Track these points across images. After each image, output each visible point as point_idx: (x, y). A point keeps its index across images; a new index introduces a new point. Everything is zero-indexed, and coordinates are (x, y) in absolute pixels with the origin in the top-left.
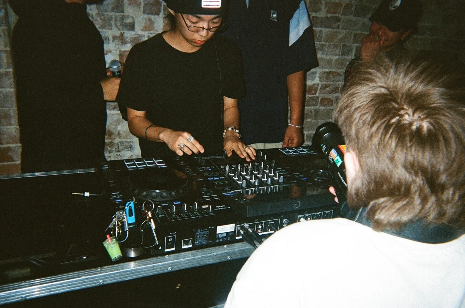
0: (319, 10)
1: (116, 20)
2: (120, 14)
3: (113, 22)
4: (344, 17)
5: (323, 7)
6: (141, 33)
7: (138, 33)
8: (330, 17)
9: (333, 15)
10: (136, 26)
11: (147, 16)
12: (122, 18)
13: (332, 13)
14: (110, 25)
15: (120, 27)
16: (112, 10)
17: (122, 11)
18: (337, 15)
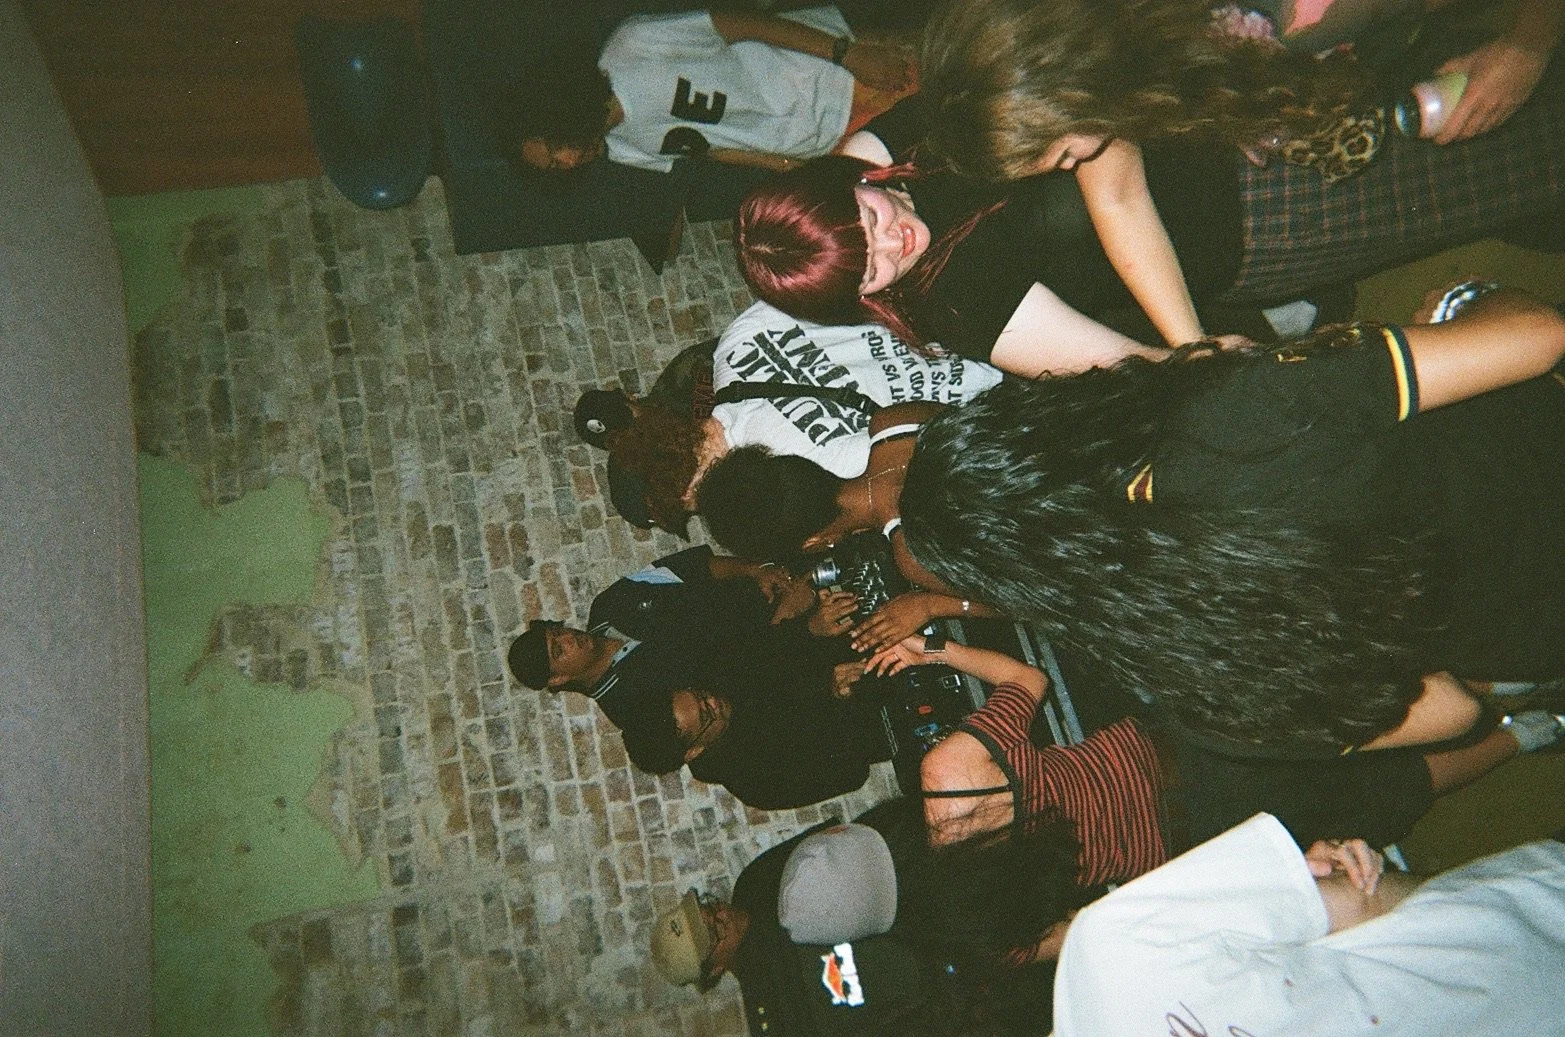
0: (594, 508)
1: (704, 839)
2: (695, 834)
3: (709, 843)
4: (592, 461)
5: (587, 503)
6: (712, 797)
7: (714, 801)
8: (601, 486)
9: (595, 481)
10: (705, 805)
11: (686, 793)
12: (700, 829)
13: (592, 483)
14: (715, 847)
15: (713, 830)
16: (692, 847)
17: (690, 831)
18: (592, 472)
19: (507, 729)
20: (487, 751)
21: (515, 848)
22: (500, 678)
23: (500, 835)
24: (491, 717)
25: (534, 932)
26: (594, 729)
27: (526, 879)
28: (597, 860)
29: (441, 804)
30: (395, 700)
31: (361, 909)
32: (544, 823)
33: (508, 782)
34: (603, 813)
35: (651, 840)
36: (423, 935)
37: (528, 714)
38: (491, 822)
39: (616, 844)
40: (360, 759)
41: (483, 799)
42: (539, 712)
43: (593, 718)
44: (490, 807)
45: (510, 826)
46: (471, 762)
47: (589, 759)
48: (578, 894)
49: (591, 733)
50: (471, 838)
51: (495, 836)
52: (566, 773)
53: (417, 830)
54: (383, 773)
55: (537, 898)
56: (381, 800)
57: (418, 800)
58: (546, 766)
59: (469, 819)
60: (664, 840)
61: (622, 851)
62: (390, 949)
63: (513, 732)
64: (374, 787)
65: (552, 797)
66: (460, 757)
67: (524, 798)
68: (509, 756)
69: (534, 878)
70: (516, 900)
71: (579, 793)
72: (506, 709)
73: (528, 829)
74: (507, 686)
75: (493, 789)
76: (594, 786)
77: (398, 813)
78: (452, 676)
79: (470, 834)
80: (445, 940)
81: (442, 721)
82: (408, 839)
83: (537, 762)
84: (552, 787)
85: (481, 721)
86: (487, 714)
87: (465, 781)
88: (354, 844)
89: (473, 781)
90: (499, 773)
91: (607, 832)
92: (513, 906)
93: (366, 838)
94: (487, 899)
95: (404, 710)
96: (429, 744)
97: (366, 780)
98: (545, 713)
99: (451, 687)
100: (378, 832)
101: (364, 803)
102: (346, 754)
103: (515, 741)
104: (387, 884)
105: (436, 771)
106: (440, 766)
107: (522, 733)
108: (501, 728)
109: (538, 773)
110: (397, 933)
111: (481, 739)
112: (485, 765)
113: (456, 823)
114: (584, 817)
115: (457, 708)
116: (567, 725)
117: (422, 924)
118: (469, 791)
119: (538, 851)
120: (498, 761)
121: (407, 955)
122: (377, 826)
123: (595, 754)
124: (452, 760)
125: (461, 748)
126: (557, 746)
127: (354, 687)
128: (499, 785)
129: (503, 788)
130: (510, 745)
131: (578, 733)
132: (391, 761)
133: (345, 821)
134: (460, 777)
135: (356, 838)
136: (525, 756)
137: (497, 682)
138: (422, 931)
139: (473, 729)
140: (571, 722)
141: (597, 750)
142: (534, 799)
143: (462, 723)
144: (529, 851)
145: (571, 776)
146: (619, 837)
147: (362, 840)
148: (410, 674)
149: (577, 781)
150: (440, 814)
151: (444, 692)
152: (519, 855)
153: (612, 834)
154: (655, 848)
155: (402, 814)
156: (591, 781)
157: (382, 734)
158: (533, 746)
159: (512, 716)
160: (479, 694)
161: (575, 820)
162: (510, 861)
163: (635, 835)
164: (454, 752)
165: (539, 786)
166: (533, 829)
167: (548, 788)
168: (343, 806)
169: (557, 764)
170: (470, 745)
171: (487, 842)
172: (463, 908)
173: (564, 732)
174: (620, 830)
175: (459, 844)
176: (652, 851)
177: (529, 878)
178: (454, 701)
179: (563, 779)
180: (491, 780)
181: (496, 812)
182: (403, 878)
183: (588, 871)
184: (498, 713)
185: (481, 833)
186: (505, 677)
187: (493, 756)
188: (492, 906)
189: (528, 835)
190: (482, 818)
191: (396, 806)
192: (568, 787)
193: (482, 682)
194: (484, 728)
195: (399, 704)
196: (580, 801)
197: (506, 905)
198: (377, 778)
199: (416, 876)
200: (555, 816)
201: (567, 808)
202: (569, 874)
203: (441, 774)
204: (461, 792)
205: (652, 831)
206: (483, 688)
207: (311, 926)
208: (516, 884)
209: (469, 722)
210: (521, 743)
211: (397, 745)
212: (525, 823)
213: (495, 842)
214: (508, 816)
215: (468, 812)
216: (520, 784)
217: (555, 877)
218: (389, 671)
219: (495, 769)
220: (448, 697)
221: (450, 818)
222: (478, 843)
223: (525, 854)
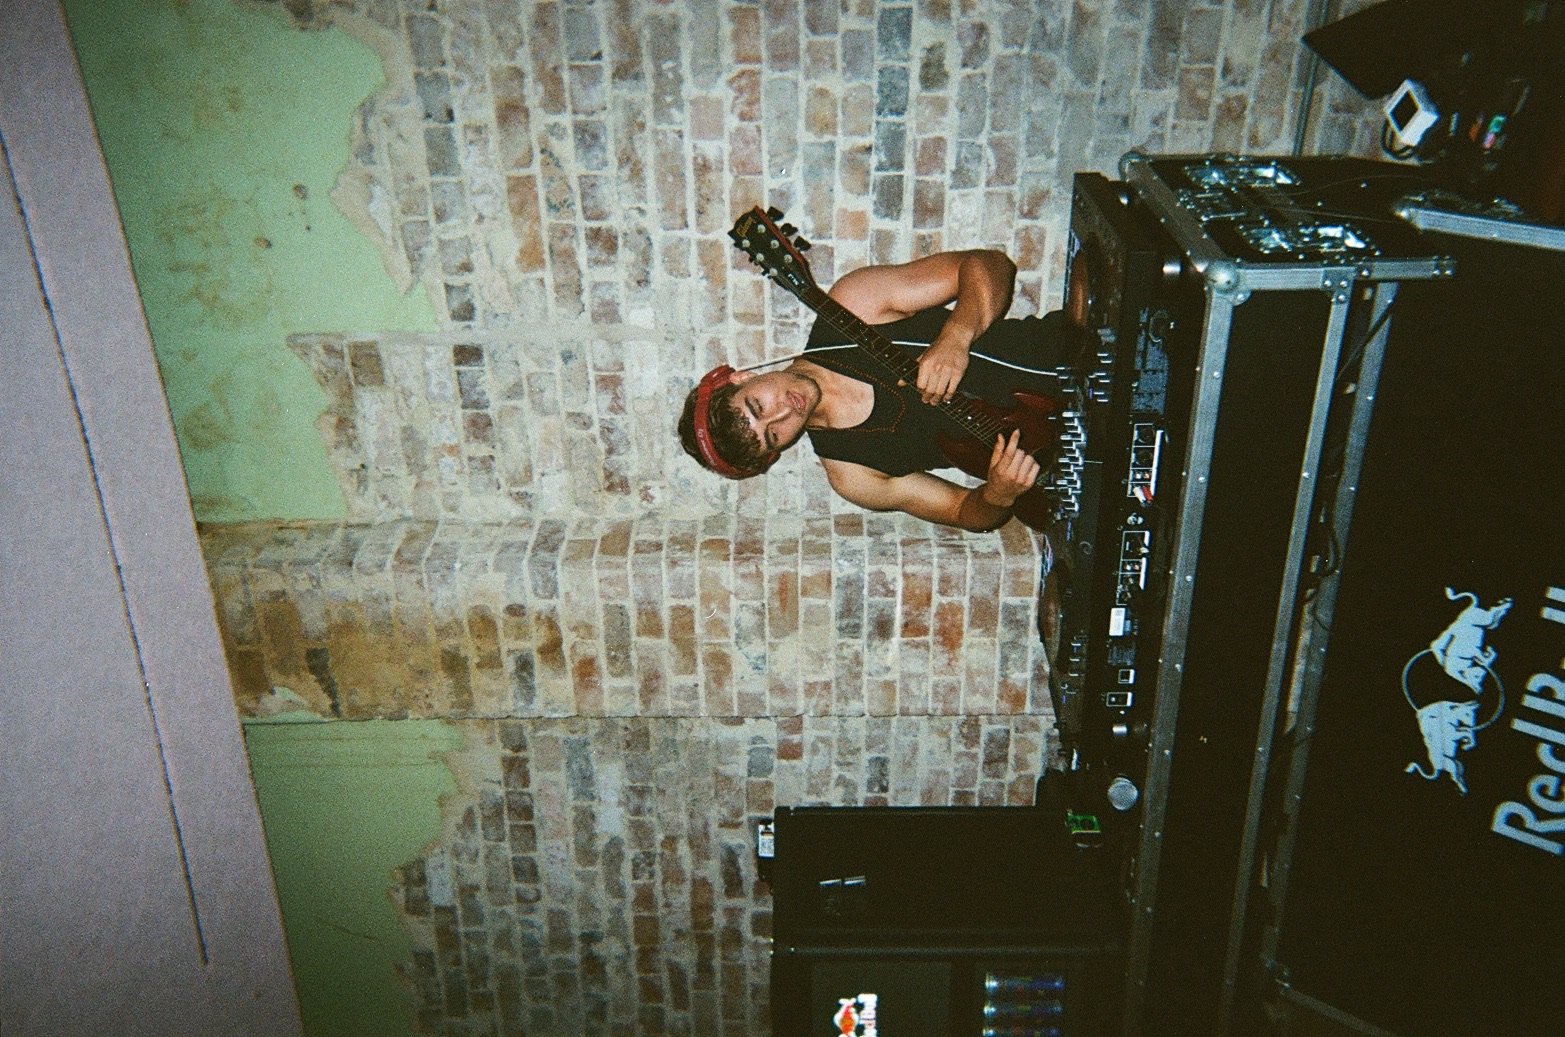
19: (603, 139)
20: (574, 167)
21: (605, 304)
22: (598, 56)
23: (585, 283)
24: (581, 117)
25: (621, 403)
26: (726, 166)
27: (615, 343)
28: (706, 337)
29: (509, 232)
30: (443, 63)
31: (415, 338)
32: (644, 282)
33: (600, 217)
34: (722, 283)
35: (779, 327)
36: (490, 381)
37: (635, 125)
38: (575, 265)
39: (733, 325)
40: (400, 148)
41: (565, 232)
42: (650, 124)
43: (727, 148)
44: (574, 245)
45: (602, 274)
46: (552, 179)
47: (713, 209)
48: (675, 372)
49: (721, 170)
50: (549, 281)
51: (580, 286)
52: (679, 221)
53: (479, 258)
54: (432, 174)
55: (627, 366)
56: (431, 209)
57: (481, 218)
58: (653, 205)
59: (547, 256)
60: (795, 330)
61: (739, 334)
62: (452, 388)
63: (611, 147)
64: (422, 190)
65: (657, 249)
66: (536, 169)
67: (620, 242)
68: (602, 181)
69: (625, 344)
70: (601, 363)
71: (694, 249)
72: (605, 108)
73: (622, 284)
74: (608, 72)
75: (582, 223)
76: (715, 245)
77: (454, 229)
78: (527, 40)
79: (548, 275)
80: (514, 392)
81: (511, 112)
82: (467, 268)
83: (641, 197)
84: (658, 236)
85: (566, 120)
86: (575, 112)
87: (542, 203)
88: (401, 259)
89: (552, 207)
90: (590, 203)
91: (722, 309)
92: (596, 368)
93: (414, 257)
94: (567, 357)
95: (459, 82)
96: (493, 145)
97: (410, 179)
98: (659, 127)
99: (524, 60)
100: (430, 251)
101: (407, 210)
102: (382, 137)
103: (612, 159)
104: (445, 315)
105: (504, 186)
106: (509, 178)
107: (624, 151)
108: (595, 137)
109: (641, 211)
110: (459, 373)
111: (566, 148)
112: (570, 188)
113: (531, 257)
114: (696, 282)
115: (533, 94)
116: (688, 152)
117: (486, 368)
118: (547, 219)
119: (634, 313)
120: (589, 186)
121: (472, 400)
122: (428, 243)
123: (722, 201)
124: (523, 172)
125: (538, 157)
126: (670, 179)
127: (385, 33)
128: (588, 218)
129: (595, 224)
130: (605, 163)
131: (703, 168)
132: (441, 158)
133: (387, 227)
134: (536, 197)
135: (404, 256)
136: (627, 187)
137: (594, 63)
138: (488, 376)
139: (554, 130)
140: (695, 147)
141: (726, 196)
142: (634, 248)
143: (540, 119)
144: (622, 311)
145: (687, 226)
146: (736, 316)
147: (411, 259)
148: (464, 24)
149: (692, 234)
150: (508, 243)
151: (512, 64)
152: (608, 313)
153: (730, 310)
154: (781, 337)
155: (461, 233)
156: (711, 237)
157: (428, 116)
158: (637, 173)
159: (611, 121)
160: (566, 76)
161: (684, 285)
162: (596, 318)
163: (758, 318)
164: (528, 160)
165: (640, 232)
166: (628, 285)
167: (652, 237)
168: (383, 207)
169: (668, 207)
170: (551, 155)
171: (570, 290)
172: (537, 361)
173: (682, 158)
174: (741, 310)
175: (533, 285)
176: (776, 340)
177: (619, 343)
178: (529, 80)
179: (674, 229)
180: (578, 207)
181: (583, 254)
182: (466, 313)
183: (694, 349)
184: (593, 112)
185: (562, 278)
186: (606, 58)
187: (580, 178)
188: (572, 364)
189: (621, 294)
190: (566, 258)
191: (453, 222)
192: (681, 240)
193: (572, 59)
194: (570, 131)
195: (449, 71)
196: (693, 261)
197: (590, 366)
198: (424, 179)
199: (478, 313)
200: (658, 273)
201: (675, 268)
202: (669, 349)
203: (511, 190)
204: (538, 219)
205: (781, 316)
206: (572, 68)
207: (357, 347)
208: (601, 346)
209: (552, 119)
210: (621, 166)
211: (448, 135)
212: (617, 274)
213: (579, 292)
214: (597, 262)
215: (546, 249)
216: (615, 223)
217: (651, 347)
218: (433, 14)
219: (584, 196)
220: (518, 74)
221: (522, 252)
222: (558, 288)
223: (616, 312)
